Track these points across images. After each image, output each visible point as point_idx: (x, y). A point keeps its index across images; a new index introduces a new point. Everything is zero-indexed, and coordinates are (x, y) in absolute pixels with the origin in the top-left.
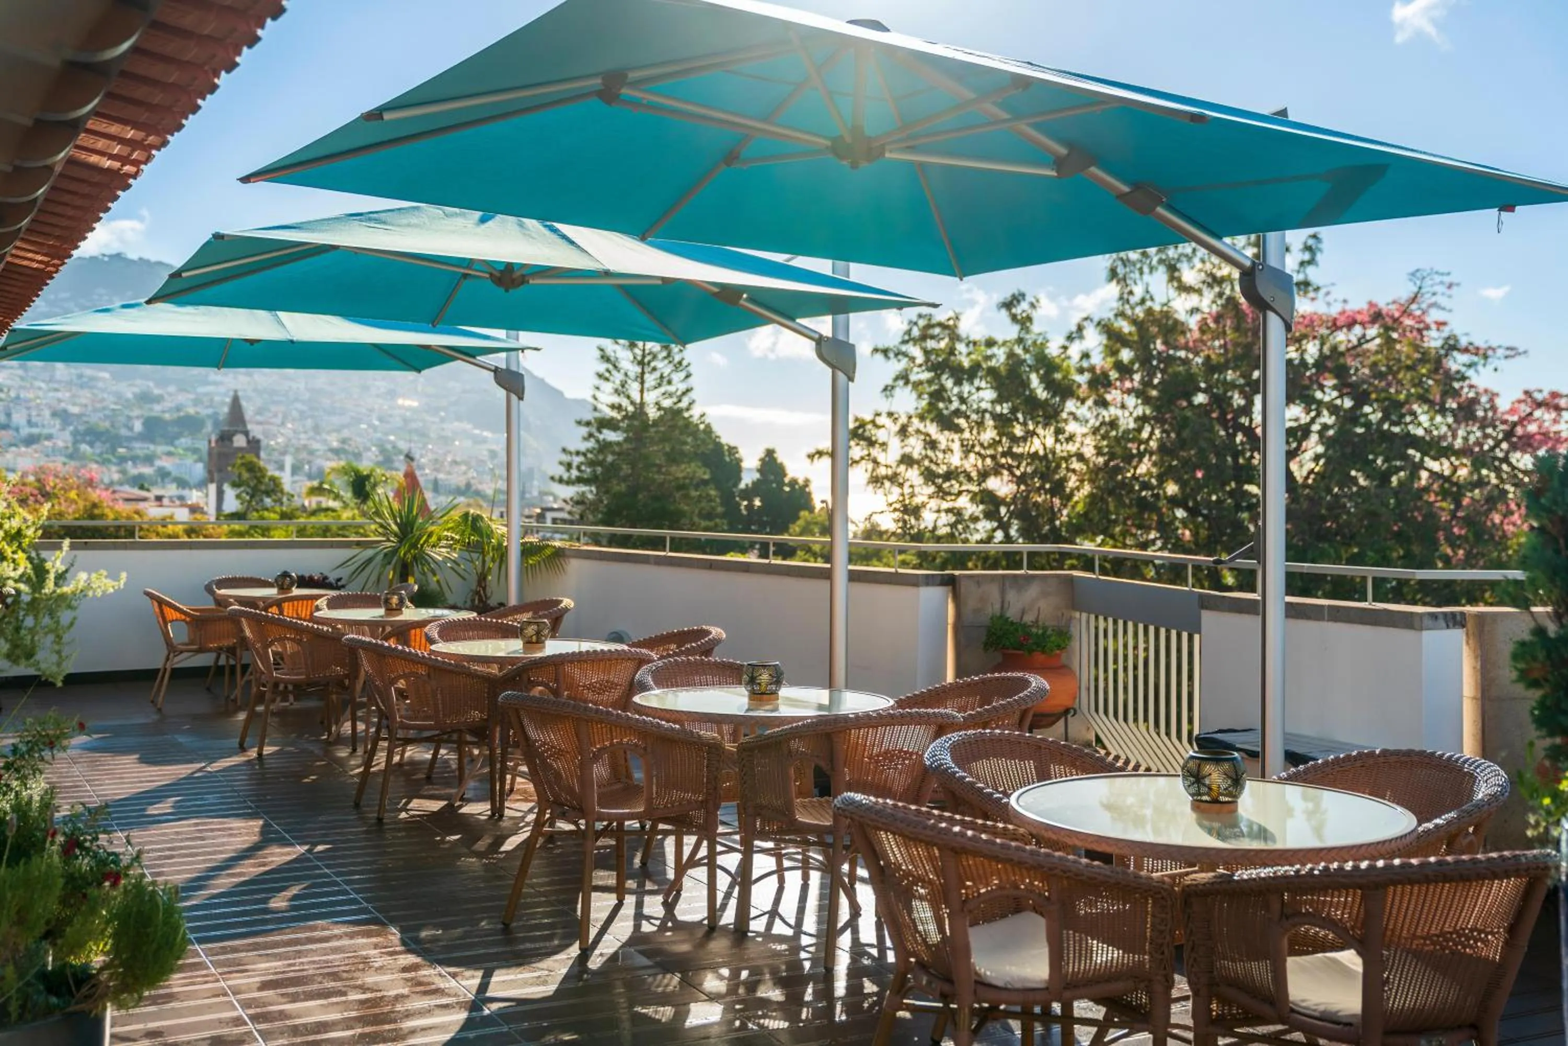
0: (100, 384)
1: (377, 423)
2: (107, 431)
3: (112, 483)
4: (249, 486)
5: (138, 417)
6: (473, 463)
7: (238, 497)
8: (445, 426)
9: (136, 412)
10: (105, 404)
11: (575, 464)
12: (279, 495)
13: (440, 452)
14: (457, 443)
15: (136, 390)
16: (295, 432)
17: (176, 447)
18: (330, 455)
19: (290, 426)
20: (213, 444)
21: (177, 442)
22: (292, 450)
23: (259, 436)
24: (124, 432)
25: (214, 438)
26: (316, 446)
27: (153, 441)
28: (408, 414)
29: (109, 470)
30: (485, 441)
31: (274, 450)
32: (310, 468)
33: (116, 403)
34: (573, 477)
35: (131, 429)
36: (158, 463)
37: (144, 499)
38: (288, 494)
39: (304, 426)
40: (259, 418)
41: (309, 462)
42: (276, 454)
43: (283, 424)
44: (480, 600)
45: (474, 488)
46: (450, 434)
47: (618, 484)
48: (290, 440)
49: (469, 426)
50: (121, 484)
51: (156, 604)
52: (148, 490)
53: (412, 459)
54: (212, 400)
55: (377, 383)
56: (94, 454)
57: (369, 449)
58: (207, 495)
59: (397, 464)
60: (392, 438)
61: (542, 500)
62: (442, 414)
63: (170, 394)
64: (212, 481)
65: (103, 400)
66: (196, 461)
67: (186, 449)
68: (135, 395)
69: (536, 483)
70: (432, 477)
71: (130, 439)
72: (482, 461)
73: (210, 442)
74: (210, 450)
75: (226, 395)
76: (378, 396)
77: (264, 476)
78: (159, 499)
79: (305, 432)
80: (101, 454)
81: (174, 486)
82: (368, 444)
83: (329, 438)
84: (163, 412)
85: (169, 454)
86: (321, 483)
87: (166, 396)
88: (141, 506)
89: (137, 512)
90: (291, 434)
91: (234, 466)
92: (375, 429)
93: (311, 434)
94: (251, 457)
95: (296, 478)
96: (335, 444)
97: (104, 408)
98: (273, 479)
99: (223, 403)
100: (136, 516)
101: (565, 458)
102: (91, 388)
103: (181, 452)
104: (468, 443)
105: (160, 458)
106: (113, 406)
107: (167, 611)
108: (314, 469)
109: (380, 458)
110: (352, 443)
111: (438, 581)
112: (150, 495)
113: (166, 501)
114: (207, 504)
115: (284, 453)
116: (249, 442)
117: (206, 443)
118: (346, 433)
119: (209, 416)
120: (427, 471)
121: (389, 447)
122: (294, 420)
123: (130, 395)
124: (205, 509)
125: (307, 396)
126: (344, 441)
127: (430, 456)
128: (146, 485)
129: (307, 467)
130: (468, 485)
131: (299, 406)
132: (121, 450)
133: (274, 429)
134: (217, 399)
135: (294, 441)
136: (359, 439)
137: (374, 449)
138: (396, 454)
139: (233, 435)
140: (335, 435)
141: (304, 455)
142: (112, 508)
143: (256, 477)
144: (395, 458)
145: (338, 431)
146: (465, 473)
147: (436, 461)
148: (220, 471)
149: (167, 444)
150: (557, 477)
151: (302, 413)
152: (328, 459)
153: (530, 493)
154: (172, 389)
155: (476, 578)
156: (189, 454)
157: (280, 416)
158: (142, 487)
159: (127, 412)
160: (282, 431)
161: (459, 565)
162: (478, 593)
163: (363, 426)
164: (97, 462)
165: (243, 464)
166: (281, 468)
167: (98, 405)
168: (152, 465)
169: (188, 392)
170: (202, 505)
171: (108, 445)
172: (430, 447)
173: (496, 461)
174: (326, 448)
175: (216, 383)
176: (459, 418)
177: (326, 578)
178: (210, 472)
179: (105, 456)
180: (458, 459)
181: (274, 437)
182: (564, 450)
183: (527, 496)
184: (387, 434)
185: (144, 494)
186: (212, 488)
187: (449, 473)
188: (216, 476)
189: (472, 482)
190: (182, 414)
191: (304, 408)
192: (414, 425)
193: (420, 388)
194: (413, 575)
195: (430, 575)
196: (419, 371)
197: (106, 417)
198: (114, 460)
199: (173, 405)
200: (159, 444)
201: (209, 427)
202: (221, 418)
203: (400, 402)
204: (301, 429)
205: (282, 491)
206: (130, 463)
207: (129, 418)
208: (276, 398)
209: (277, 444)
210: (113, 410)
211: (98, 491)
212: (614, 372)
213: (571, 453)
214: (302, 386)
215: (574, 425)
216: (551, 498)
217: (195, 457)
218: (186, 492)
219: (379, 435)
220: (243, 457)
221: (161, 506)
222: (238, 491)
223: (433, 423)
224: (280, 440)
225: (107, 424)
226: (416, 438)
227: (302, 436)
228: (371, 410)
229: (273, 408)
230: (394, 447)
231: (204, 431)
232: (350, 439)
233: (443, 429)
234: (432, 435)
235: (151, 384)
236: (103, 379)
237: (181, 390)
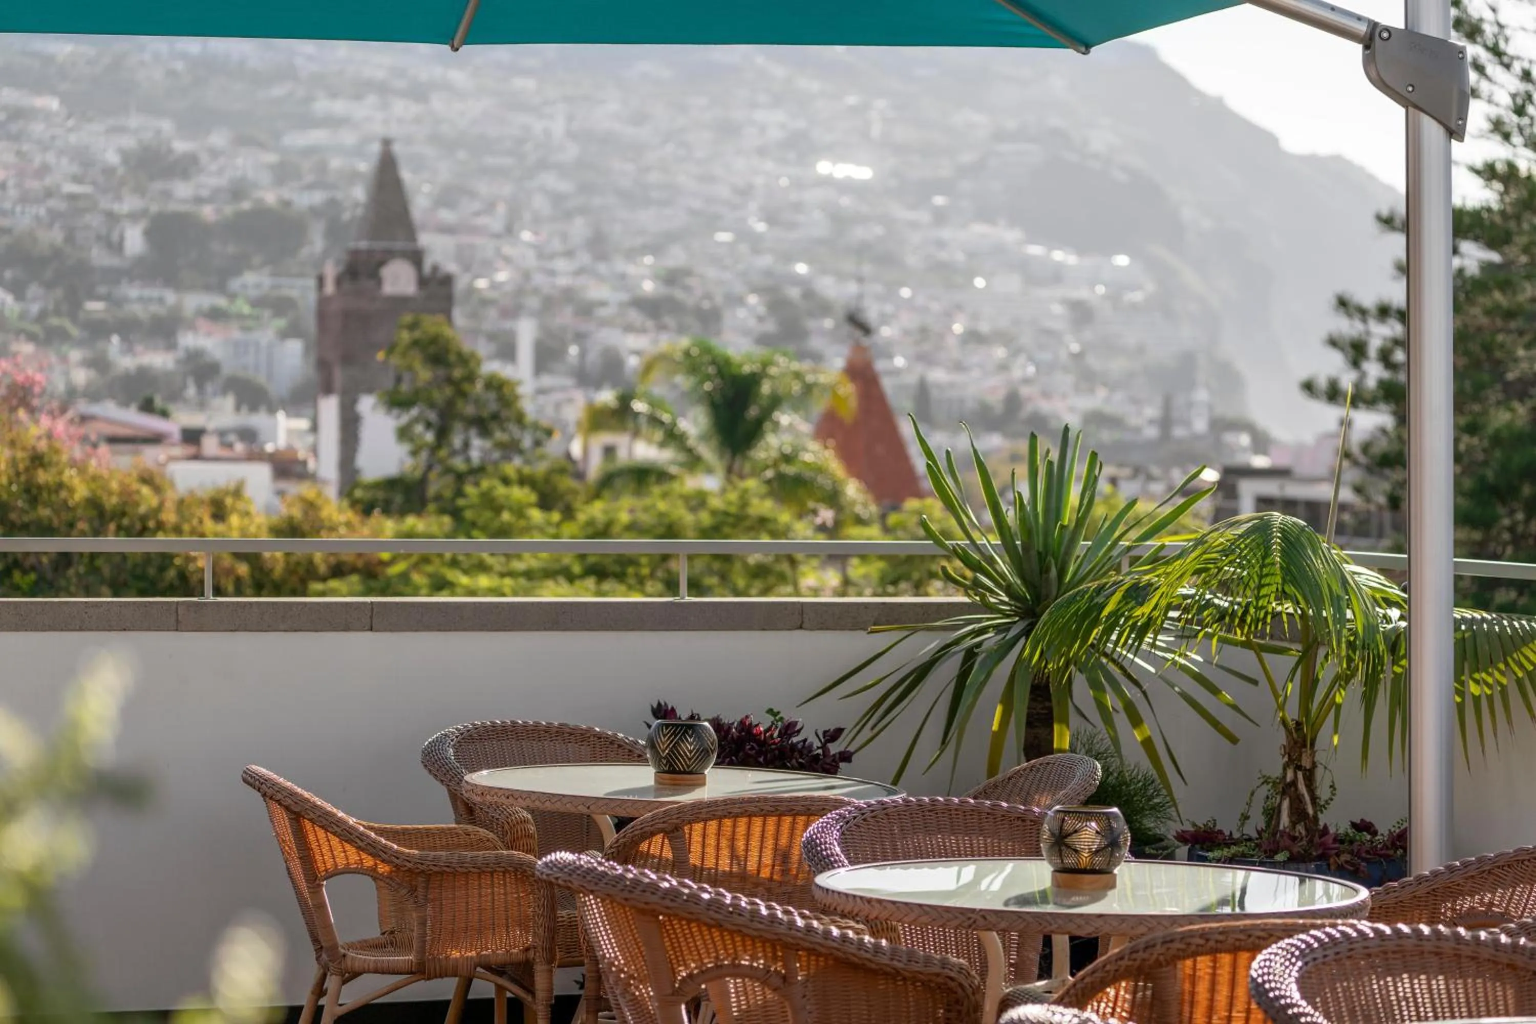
0: (38, 128)
1: (760, 227)
2: (57, 254)
3: (72, 393)
4: (432, 405)
5: (134, 217)
6: (1026, 339)
7: (404, 434)
8: (946, 233)
9: (129, 204)
10: (48, 181)
11: (1374, 345)
12: (514, 428)
13: (935, 307)
14: (980, 282)
15: (129, 142)
16: (542, 254)
17: (232, 297)
18: (634, 316)
19: (526, 236)
20: (330, 288)
21: (235, 284)
22: (533, 302)
23: (451, 267)
24: (99, 257)
25: (331, 271)
26: (596, 291)
27: (172, 280)
28: (845, 201)
29: (64, 359)
30: (1057, 276)
31: (485, 303)
32: (583, 354)
33: (77, 179)
34: (1371, 383)
35: (117, 247)
36: (188, 340)
37: (156, 439)
38: (536, 426)
39: (564, 237)
40: (446, 216)
41: (580, 337)
42: (492, 313)
43: (510, 231)
44: (1298, 813)
45: (1028, 409)
46: (960, 257)
47: (1504, 403)
48: (527, 275)
49: (1011, 236)
50: (93, 395)
51: (283, 818)
52: (164, 414)
53: (866, 329)
54: (322, 168)
55: (760, 115)
56: (23, 316)
57: (740, 301)
58: (315, 428)
59: (816, 343)
60: (801, 268)
61: (1218, 444)
62: (939, 200)
63: (214, 153)
64: (328, 389)
65: (45, 169)
66: (285, 335)
67: (257, 303)
68: (126, 156)
69: (1201, 395)
70: (911, 379)
71: (115, 276)
72: (1049, 332)
73: (321, 281)
74: (323, 302)
75: (358, 151)
76: (762, 152)
77: (471, 378)
78: (192, 437)
79: (569, 254)
80: (42, 317)
81: (229, 402)
82: (739, 288)
83: (631, 270)
84: (199, 200)
85: (216, 315)
86: (625, 400)
87: (204, 158)
88: (152, 456)
89: (147, 479)
90: (530, 260)
91: (391, 349)
92: (756, 243)
93: (584, 258)
94: (431, 324)
95: (547, 380)
96: (648, 287)
97: (49, 193)
98: (497, 385)
99: (353, 177)
100: (145, 490)
101: (1349, 327)
102: (16, 138)
103: (246, 309)
104: (1011, 283)
105: (191, 326)
106: (70, 188)
107: (317, 836)
108: (593, 357)
109: (770, 327)
110: (691, 281)
111: (1148, 744)
112: (171, 427)
113: (210, 445)
114: (314, 450)
115: (512, 312)
116: (423, 282)
117: (312, 283)
118: (676, 257)
119: (314, 212)
120: (899, 362)
121: (794, 293)
122: (537, 222)
123: (112, 158)
124: (311, 465)
125: (571, 152)
126: (672, 278)
127: (909, 320)
128: (158, 402)
129: (573, 350)
130: (1013, 401)
131: (550, 180)
132: (95, 306)
133: (485, 246)
134: (335, 163)
135: (539, 279)
136: (712, 273)
137: (753, 299)
138: (812, 315)
139: (382, 263)
140: (648, 260)
141: (565, 318)
142: (82, 469)
143: (449, 380)
144: (811, 324)
145: (655, 249)
146: (1003, 367)
147: (924, 332)
148: (347, 359)
149: (208, 288)
150: (1322, 383)
151: (557, 199)
152: (629, 328)
153: (1187, 423)
154: (218, 139)
155: (1282, 738)
156: (267, 313)
157: (501, 209)
158: (147, 407)
159: (105, 203)
160: (507, 250)
161: (1214, 690)
162: (1288, 789)
163: (724, 237)
164: (32, 337)
165: (415, 343)
166: (508, 352)
167: (34, 185)
168: (171, 346)
169: (262, 146)
170: (301, 455)
171: (59, 293)
172: (906, 292)
173: (1088, 334)
174: (624, 297)
175: (334, 122)
176: (986, 215)
177: (789, 729)
178: (323, 365)
179: (55, 321)
180: (984, 327)
181: (487, 267)
182: (1343, 303)
183: (1179, 432)
184: (789, 258)
185: (154, 423)
186: (329, 408)
187: (959, 367)
188: (339, 376)
189: (1025, 391)
190: (246, 205)
191: (564, 186)
192: (860, 233)
193: (876, 130)
194: (1065, 721)
195: (1121, 720)
196: (1085, 45)
197: (54, 215)
198: (75, 332)
199: (221, 182)
200: (192, 288)
201: (317, 242)
202: (346, 216)
203: (824, 167)
204: (557, 245)
205: (520, 419)
206: (115, 339)
207: (112, 218)
208: (490, 160)
209: (494, 286)
210: (72, 197)
211: (45, 422)
212: (1493, 69)
213: (1363, 313)
214: (558, 127)
215: (1373, 227)
216: (1245, 440)
217: (281, 323)
218: (258, 420)
219: (765, 261)
220: (413, 327)
221: (197, 457)
222: (405, 419)
223: (914, 225)
224: (502, 276)
225: (57, 235)
226: (867, 269)
227: (561, 264)
228: (745, 192)
229: (484, 188)
230: (809, 294)
231: (305, 252)
232: (688, 272)
233: (941, 244)
234: (912, 260)
235: (167, 126)
236: (47, 116)
237: (243, 141)
